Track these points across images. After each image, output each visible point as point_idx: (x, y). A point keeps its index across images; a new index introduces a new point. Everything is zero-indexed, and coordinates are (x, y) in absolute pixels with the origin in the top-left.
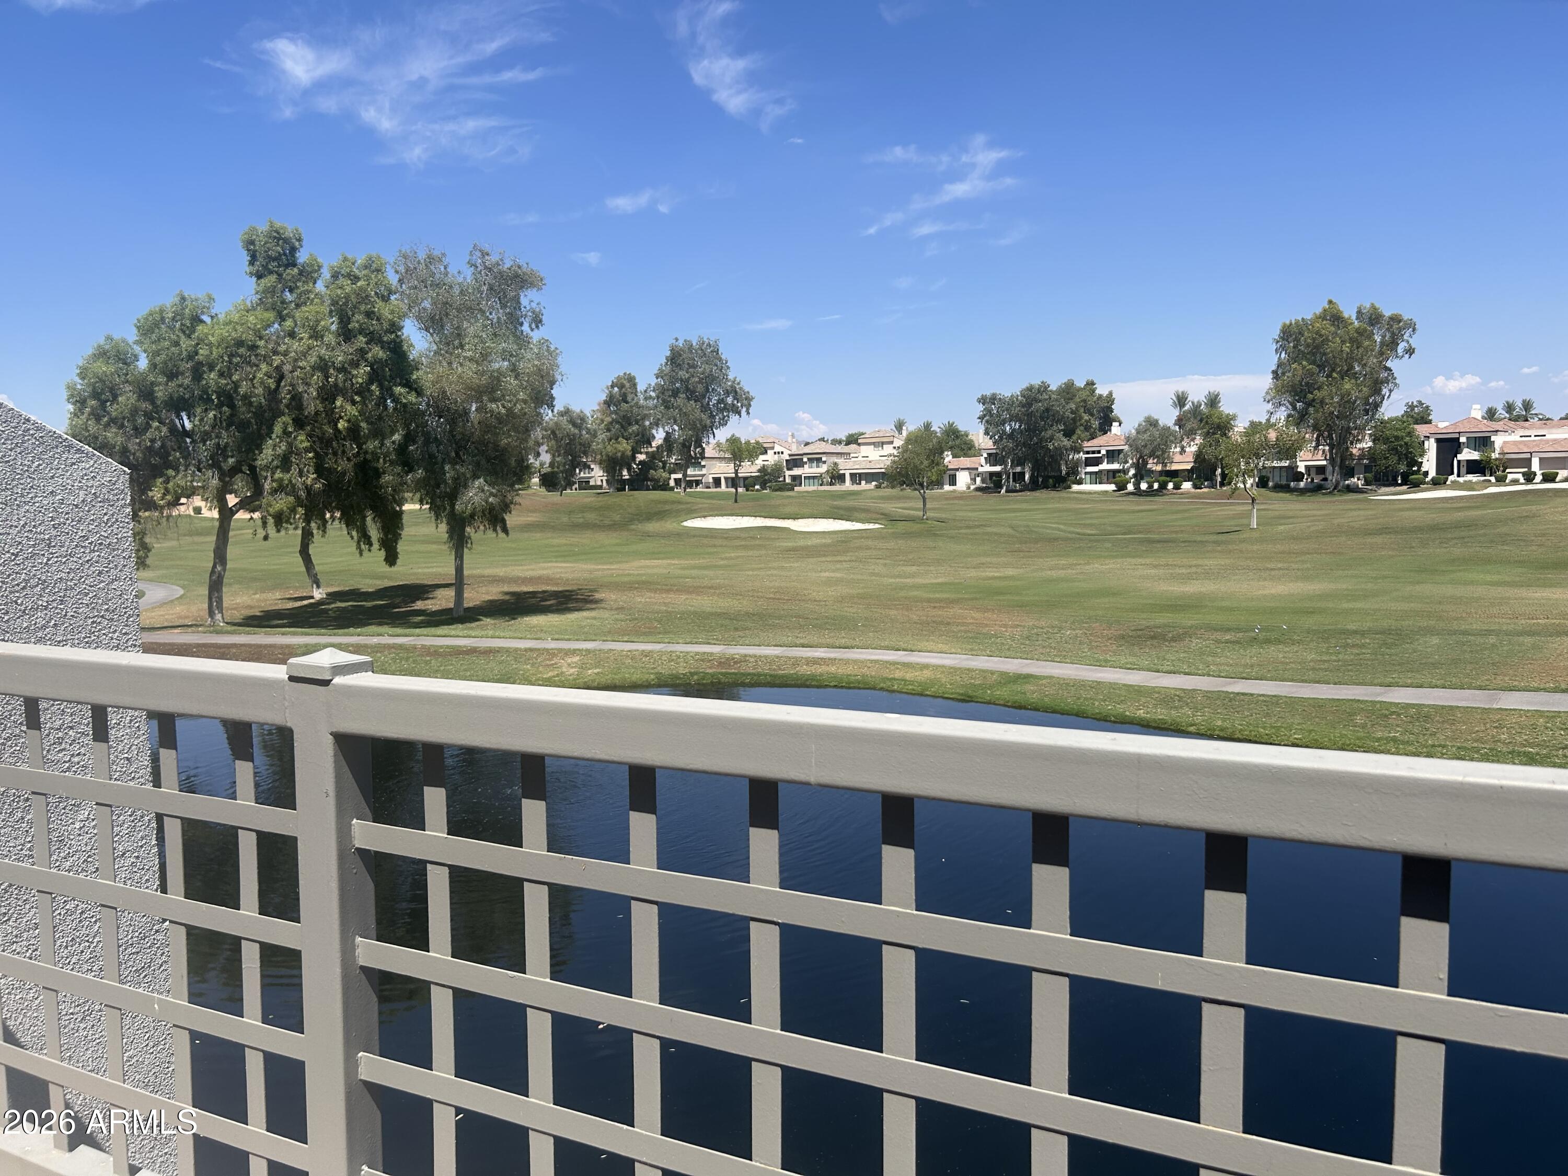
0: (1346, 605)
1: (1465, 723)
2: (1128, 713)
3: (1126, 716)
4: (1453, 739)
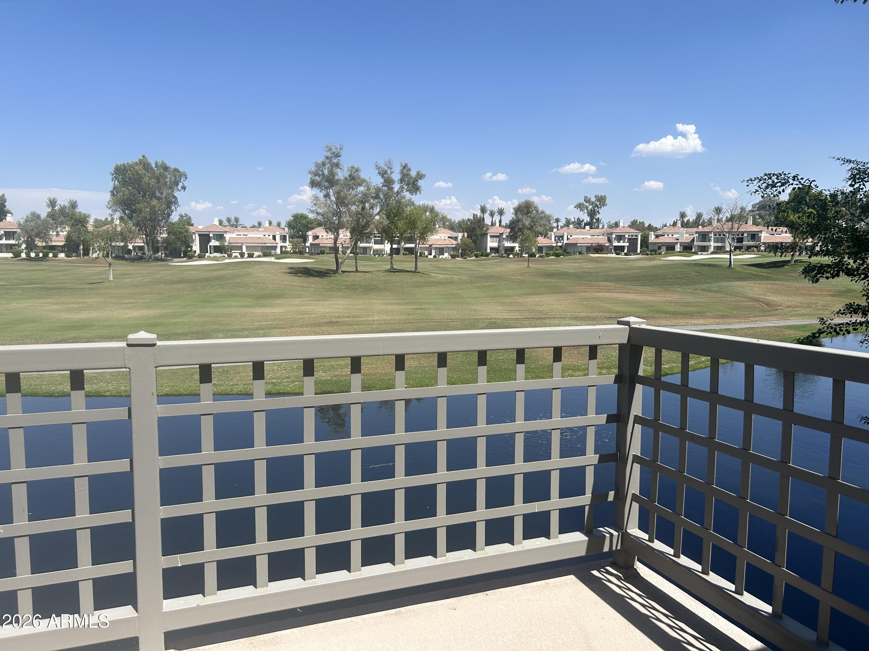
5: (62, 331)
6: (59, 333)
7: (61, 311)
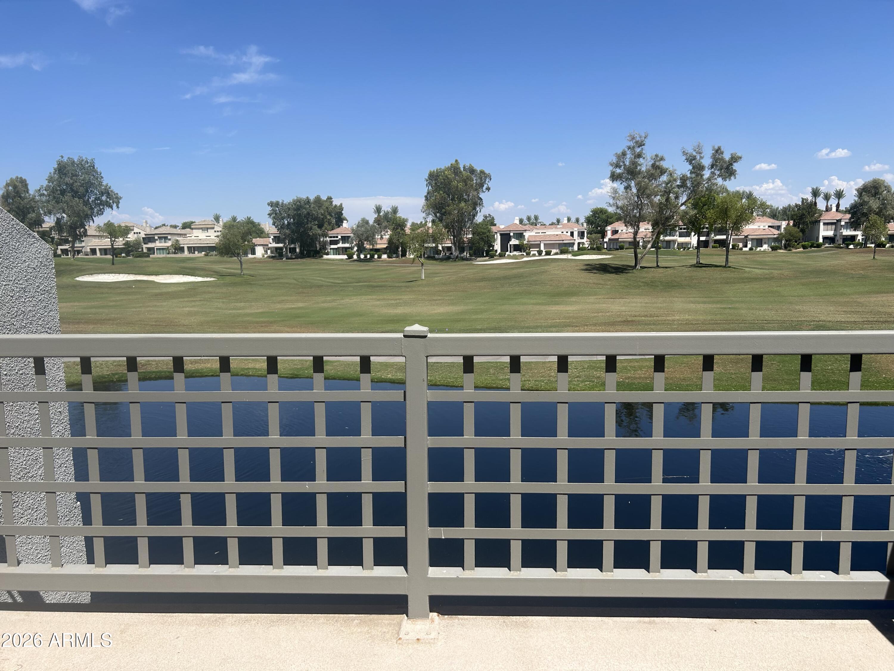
0: (474, 317)
1: (536, 369)
2: (383, 377)
3: (383, 378)
4: (532, 377)
5: (382, 324)
6: (379, 326)
7: (382, 307)
